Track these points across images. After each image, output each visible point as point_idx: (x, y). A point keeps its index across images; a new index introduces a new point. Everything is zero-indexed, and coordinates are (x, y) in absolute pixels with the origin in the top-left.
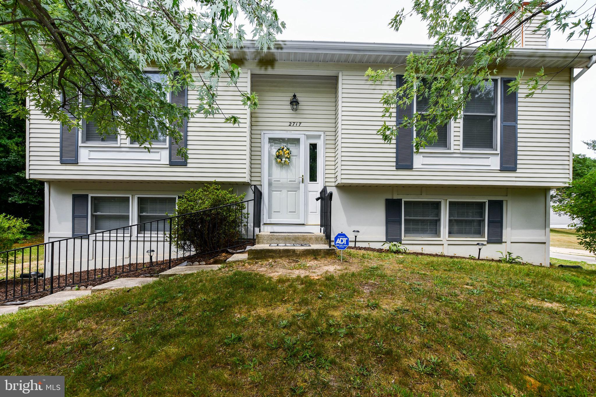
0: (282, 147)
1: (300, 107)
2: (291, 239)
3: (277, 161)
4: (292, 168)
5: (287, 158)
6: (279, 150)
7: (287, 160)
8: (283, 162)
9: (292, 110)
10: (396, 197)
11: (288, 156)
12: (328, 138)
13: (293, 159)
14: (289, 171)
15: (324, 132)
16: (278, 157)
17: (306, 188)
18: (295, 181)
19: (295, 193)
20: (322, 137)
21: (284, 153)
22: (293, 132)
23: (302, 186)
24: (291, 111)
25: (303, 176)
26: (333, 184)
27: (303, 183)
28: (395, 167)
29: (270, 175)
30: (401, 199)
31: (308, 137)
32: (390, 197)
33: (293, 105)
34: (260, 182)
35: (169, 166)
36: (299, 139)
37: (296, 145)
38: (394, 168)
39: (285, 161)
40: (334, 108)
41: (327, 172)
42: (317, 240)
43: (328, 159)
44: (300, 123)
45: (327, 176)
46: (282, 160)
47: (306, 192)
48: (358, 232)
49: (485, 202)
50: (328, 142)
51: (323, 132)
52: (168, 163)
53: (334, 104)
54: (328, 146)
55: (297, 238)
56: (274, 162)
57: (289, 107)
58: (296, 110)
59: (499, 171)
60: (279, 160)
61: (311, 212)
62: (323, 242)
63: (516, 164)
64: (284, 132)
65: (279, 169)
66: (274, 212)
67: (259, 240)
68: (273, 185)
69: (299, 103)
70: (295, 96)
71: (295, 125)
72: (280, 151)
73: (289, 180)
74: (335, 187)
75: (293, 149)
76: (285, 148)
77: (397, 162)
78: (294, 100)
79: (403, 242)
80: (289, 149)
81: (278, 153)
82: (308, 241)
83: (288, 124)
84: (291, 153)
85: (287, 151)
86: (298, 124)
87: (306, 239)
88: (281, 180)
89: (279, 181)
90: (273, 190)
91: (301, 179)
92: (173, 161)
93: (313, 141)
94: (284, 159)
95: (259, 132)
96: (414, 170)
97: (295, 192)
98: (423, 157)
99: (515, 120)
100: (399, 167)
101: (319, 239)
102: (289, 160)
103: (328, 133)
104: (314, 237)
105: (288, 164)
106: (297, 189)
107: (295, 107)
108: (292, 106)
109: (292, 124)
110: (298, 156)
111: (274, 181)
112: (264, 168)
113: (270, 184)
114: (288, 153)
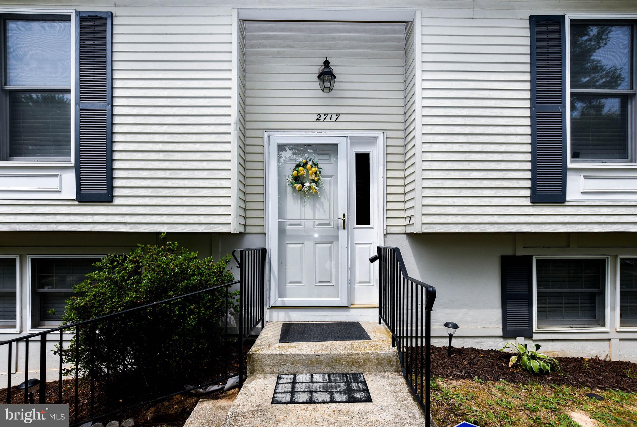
0: (304, 161)
1: (337, 85)
2: (324, 363)
3: (294, 188)
4: (322, 199)
5: (313, 181)
6: (298, 166)
7: (314, 185)
8: (305, 189)
9: (323, 90)
10: (520, 252)
11: (316, 179)
12: (391, 142)
13: (325, 182)
14: (318, 205)
15: (384, 131)
16: (297, 179)
17: (350, 237)
18: (328, 224)
19: (330, 247)
20: (380, 142)
21: (308, 172)
22: (324, 133)
23: (342, 234)
24: (321, 93)
25: (344, 215)
26: (402, 230)
27: (344, 228)
28: (529, 199)
29: (281, 213)
30: (531, 257)
31: (353, 141)
32: (509, 252)
33: (324, 81)
34: (262, 227)
35: (77, 203)
36: (337, 145)
37: (330, 158)
38: (528, 202)
39: (310, 188)
40: (402, 87)
41: (390, 206)
42: (381, 364)
43: (391, 182)
44: (338, 115)
45: (390, 214)
46: (303, 186)
47: (351, 245)
50: (391, 150)
51: (381, 132)
52: (75, 197)
53: (401, 79)
54: (391, 158)
55: (336, 360)
56: (289, 189)
57: (317, 85)
58: (330, 89)
60: (298, 186)
61: (360, 282)
62: (393, 368)
64: (308, 133)
65: (299, 202)
66: (291, 282)
67: (253, 366)
68: (288, 233)
69: (335, 77)
70: (327, 63)
71: (328, 118)
72: (301, 168)
73: (317, 223)
74: (405, 236)
75: (325, 165)
76: (310, 163)
77: (533, 188)
78: (327, 70)
79: (535, 337)
80: (316, 165)
81: (295, 172)
82: (361, 366)
83: (316, 117)
84: (320, 172)
85: (314, 169)
86: (334, 117)
87: (356, 362)
88: (303, 223)
89: (299, 225)
90: (288, 241)
91: (341, 222)
92: (84, 193)
93: (362, 150)
94: (307, 184)
95: (258, 133)
96: (567, 204)
97: (329, 245)
98: (585, 177)
100: (537, 199)
101: (385, 362)
102: (317, 186)
103: (390, 134)
104: (372, 357)
105: (316, 194)
106: (332, 240)
107: (327, 84)
108: (322, 83)
109: (323, 117)
110: (334, 177)
111: (290, 225)
112: (269, 201)
113: (282, 231)
114: (316, 173)
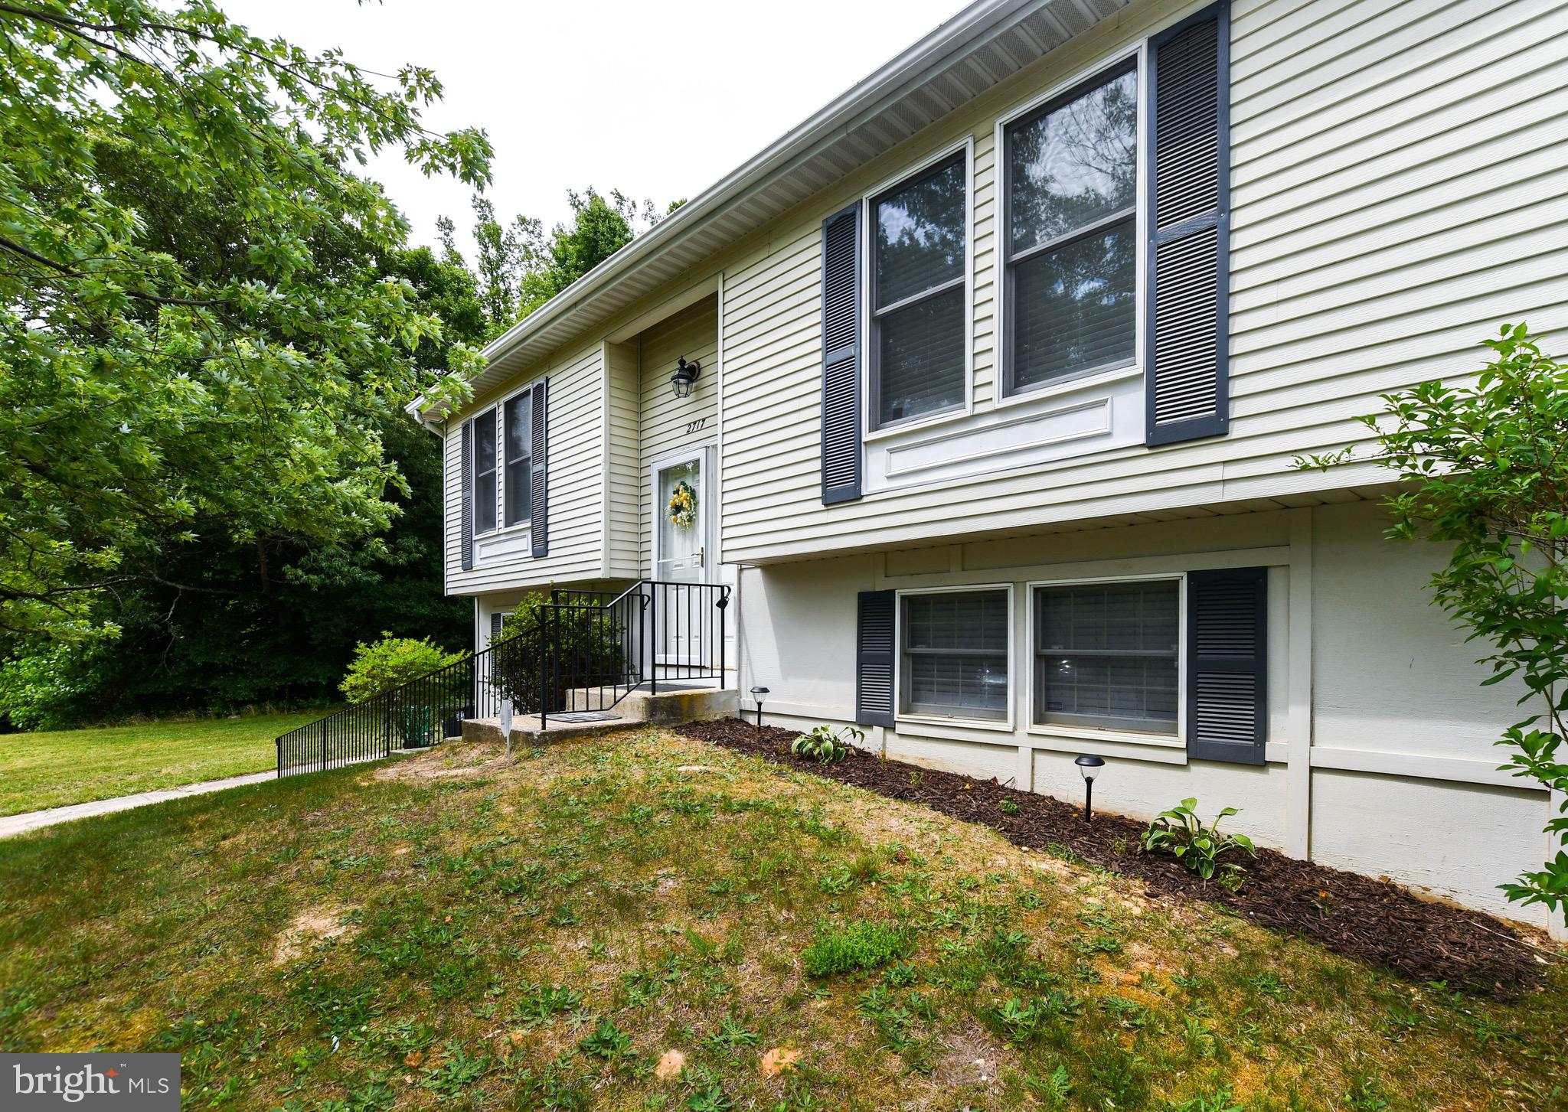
0: (677, 486)
8: (679, 520)
10: (881, 585)
17: (709, 577)
21: (680, 499)
23: (702, 573)
25: (702, 549)
27: (702, 565)
28: (820, 501)
30: (893, 592)
32: (867, 586)
34: (650, 571)
35: (533, 559)
38: (819, 505)
39: (681, 518)
46: (677, 517)
48: (765, 690)
49: (1174, 585)
52: (531, 554)
59: (1146, 451)
60: (673, 518)
63: (1223, 401)
65: (681, 537)
66: (675, 637)
76: (682, 487)
77: (824, 484)
79: (900, 729)
81: (672, 501)
84: (694, 497)
85: (685, 495)
89: (682, 565)
91: (698, 558)
94: (680, 514)
96: (865, 500)
98: (891, 451)
99: (1221, 196)
100: (831, 501)
111: (675, 566)
112: (653, 540)
